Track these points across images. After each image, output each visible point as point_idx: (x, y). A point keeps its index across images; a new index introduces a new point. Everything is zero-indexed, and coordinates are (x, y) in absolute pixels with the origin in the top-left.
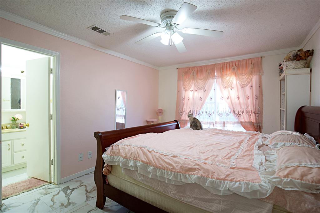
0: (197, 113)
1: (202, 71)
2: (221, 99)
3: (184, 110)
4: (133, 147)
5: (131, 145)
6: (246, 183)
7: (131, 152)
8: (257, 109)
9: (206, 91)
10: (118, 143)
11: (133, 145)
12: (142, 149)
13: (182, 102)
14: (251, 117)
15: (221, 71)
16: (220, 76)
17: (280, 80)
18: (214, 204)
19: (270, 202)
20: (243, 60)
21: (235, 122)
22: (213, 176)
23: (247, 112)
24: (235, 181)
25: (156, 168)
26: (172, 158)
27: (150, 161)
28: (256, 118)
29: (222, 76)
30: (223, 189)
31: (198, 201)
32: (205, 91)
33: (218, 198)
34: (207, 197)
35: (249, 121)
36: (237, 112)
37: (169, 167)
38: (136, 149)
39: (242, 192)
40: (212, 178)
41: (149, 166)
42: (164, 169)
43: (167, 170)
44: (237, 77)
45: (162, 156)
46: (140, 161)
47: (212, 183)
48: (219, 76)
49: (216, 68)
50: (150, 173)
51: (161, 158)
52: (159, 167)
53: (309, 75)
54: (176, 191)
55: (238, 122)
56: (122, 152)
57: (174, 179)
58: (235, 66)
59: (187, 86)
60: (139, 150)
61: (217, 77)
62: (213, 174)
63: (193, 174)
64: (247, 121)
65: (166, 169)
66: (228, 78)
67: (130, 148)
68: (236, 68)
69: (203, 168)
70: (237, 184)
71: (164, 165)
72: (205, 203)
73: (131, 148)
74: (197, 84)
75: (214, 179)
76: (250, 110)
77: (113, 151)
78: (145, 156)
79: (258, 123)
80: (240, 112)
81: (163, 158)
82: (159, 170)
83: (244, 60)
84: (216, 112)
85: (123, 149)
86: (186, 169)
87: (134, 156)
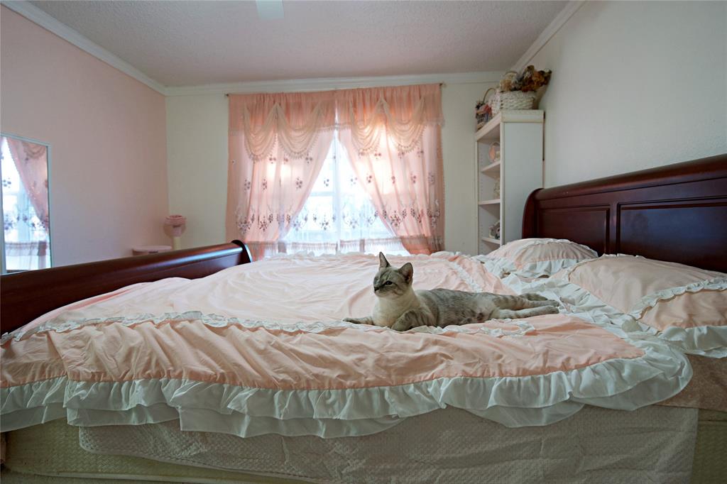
0: (292, 222)
1: (299, 106)
2: (352, 183)
3: (251, 214)
4: (132, 327)
5: (120, 320)
6: (610, 363)
7: (123, 351)
8: (432, 206)
9: (312, 161)
10: (44, 325)
11: (130, 317)
12: (178, 326)
13: (245, 193)
14: (422, 225)
15: (352, 110)
16: (349, 123)
17: (478, 141)
18: (513, 463)
19: (690, 404)
20: (402, 88)
21: (387, 239)
22: (503, 369)
23: (413, 213)
24: (576, 367)
25: (267, 388)
26: (323, 336)
27: (235, 369)
28: (431, 227)
29: (353, 124)
30: (550, 404)
31: (456, 471)
32: (309, 161)
33: (532, 439)
34: (491, 447)
35: (418, 234)
36: (391, 214)
37: (327, 372)
38: (153, 332)
39: (611, 397)
40: (501, 375)
41: (230, 389)
42: (304, 385)
43: (320, 388)
44: (389, 129)
45: (281, 339)
46: (180, 376)
47: (507, 391)
48: (345, 123)
49: (336, 102)
50: (241, 415)
51: (279, 348)
52: (283, 381)
53: (541, 126)
54: (364, 461)
55: (396, 238)
56: (73, 357)
57: (358, 416)
58: (383, 100)
59: (259, 148)
60: (167, 333)
61: (339, 124)
62: (500, 361)
63: (431, 379)
64: (412, 234)
65: (312, 385)
66: (367, 130)
67: (117, 334)
68: (386, 106)
69: (458, 349)
70: (587, 375)
71: (299, 369)
72: (479, 469)
73: (120, 331)
74: (287, 141)
75: (511, 375)
76: (420, 209)
77: (11, 361)
78: (201, 354)
79: (436, 238)
80: (398, 215)
81: (289, 345)
82: (284, 394)
83: (404, 87)
84: (341, 215)
85: (80, 343)
86: (400, 364)
87: (143, 364)
